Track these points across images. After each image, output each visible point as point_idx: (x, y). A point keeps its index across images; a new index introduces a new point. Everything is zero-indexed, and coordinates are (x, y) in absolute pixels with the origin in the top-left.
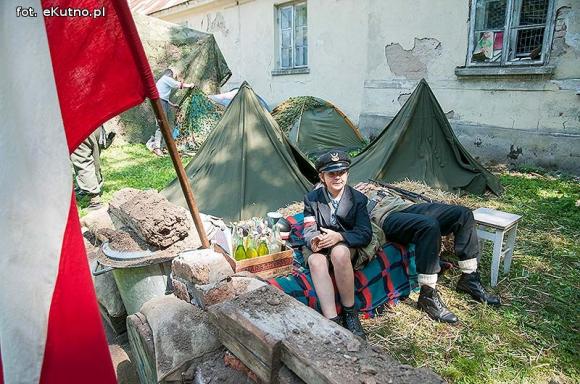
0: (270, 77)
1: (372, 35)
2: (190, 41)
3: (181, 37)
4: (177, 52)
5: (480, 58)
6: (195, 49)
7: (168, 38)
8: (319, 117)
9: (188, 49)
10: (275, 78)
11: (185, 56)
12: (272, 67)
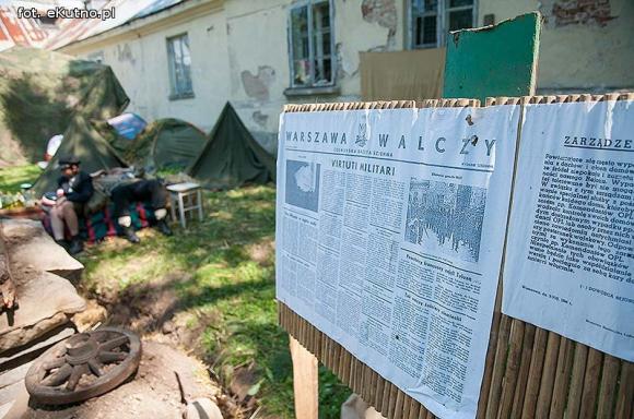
0: (167, 101)
1: (232, 64)
2: (88, 73)
3: (78, 69)
4: (75, 82)
5: (298, 81)
6: (92, 79)
7: (66, 70)
8: (176, 134)
9: (86, 80)
10: (174, 103)
11: (83, 86)
12: (169, 93)
